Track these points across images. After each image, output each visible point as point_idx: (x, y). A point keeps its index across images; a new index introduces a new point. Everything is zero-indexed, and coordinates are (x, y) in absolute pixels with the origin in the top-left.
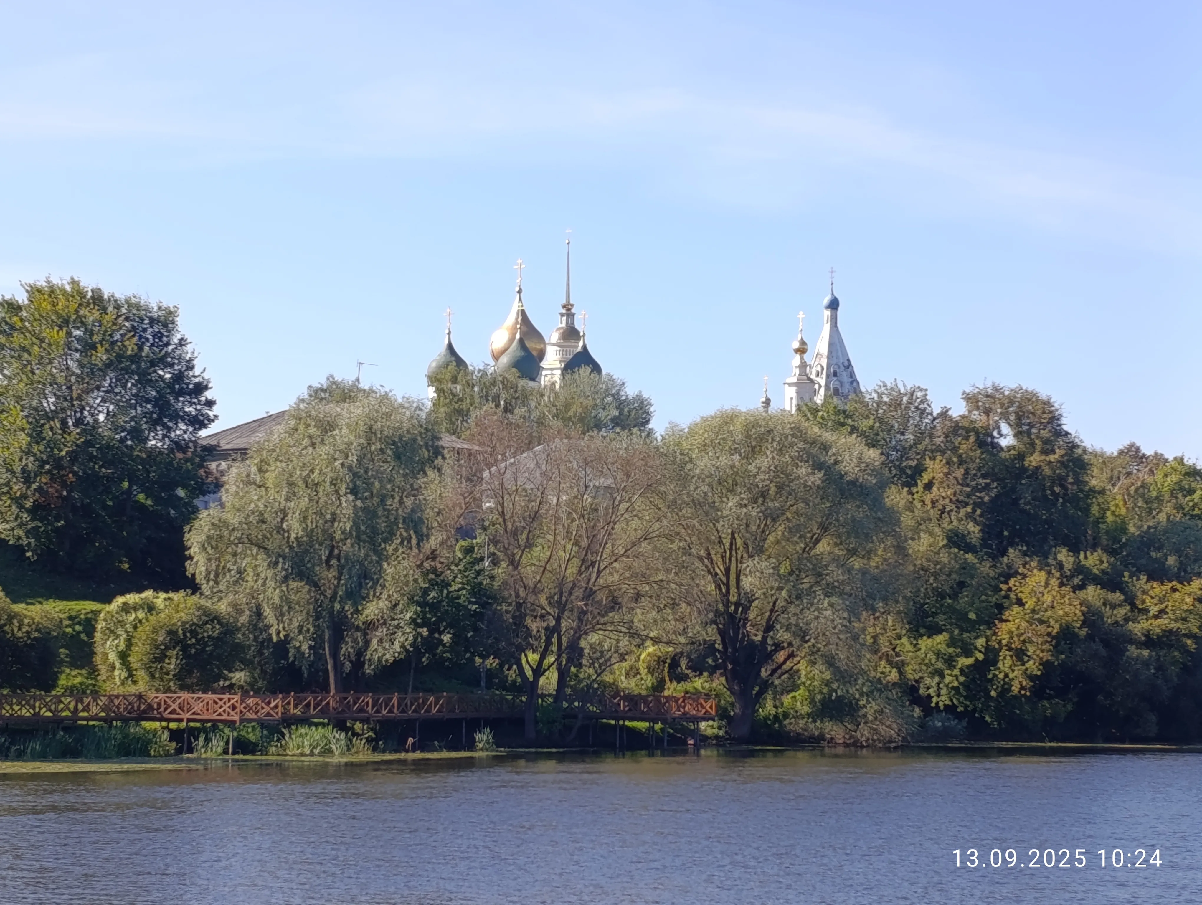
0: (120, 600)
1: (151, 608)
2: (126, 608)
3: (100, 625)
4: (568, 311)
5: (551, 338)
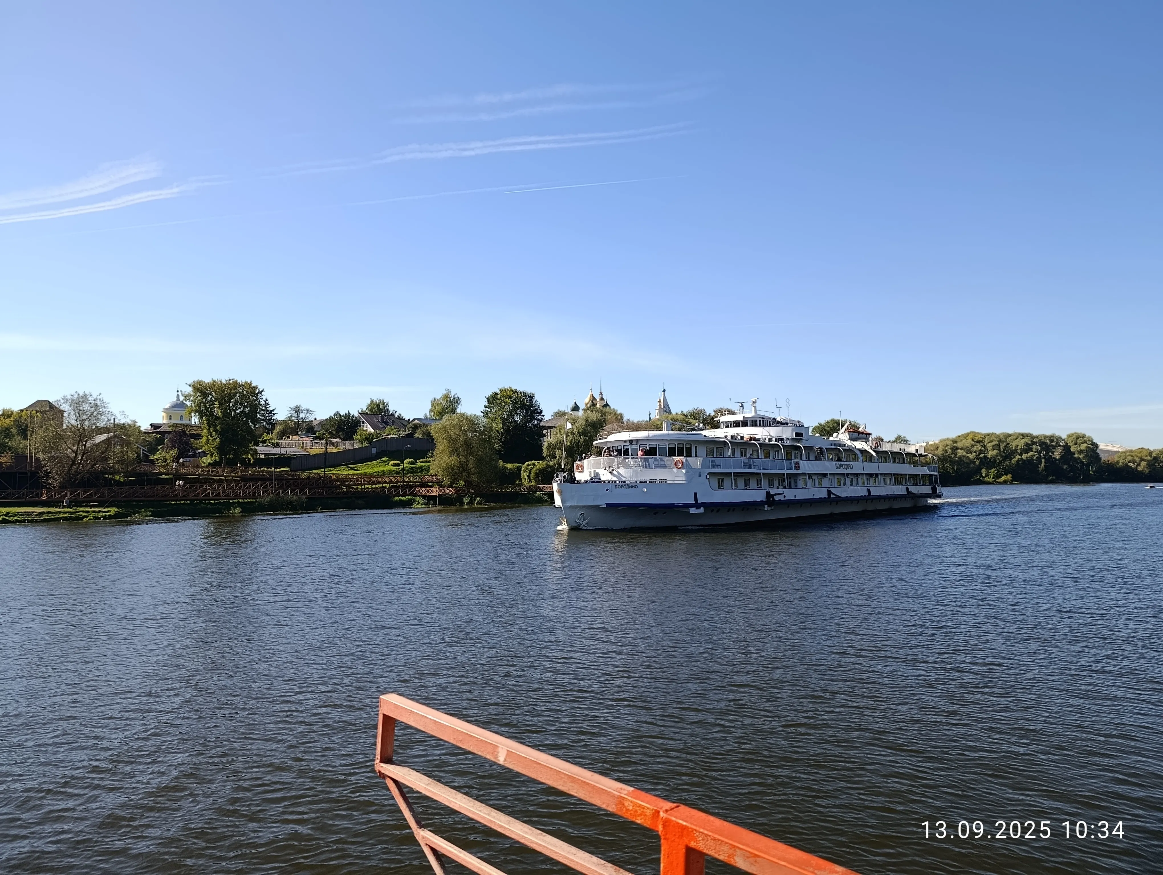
0: (527, 463)
1: (534, 465)
2: (528, 465)
3: (523, 469)
4: (601, 394)
5: (598, 400)
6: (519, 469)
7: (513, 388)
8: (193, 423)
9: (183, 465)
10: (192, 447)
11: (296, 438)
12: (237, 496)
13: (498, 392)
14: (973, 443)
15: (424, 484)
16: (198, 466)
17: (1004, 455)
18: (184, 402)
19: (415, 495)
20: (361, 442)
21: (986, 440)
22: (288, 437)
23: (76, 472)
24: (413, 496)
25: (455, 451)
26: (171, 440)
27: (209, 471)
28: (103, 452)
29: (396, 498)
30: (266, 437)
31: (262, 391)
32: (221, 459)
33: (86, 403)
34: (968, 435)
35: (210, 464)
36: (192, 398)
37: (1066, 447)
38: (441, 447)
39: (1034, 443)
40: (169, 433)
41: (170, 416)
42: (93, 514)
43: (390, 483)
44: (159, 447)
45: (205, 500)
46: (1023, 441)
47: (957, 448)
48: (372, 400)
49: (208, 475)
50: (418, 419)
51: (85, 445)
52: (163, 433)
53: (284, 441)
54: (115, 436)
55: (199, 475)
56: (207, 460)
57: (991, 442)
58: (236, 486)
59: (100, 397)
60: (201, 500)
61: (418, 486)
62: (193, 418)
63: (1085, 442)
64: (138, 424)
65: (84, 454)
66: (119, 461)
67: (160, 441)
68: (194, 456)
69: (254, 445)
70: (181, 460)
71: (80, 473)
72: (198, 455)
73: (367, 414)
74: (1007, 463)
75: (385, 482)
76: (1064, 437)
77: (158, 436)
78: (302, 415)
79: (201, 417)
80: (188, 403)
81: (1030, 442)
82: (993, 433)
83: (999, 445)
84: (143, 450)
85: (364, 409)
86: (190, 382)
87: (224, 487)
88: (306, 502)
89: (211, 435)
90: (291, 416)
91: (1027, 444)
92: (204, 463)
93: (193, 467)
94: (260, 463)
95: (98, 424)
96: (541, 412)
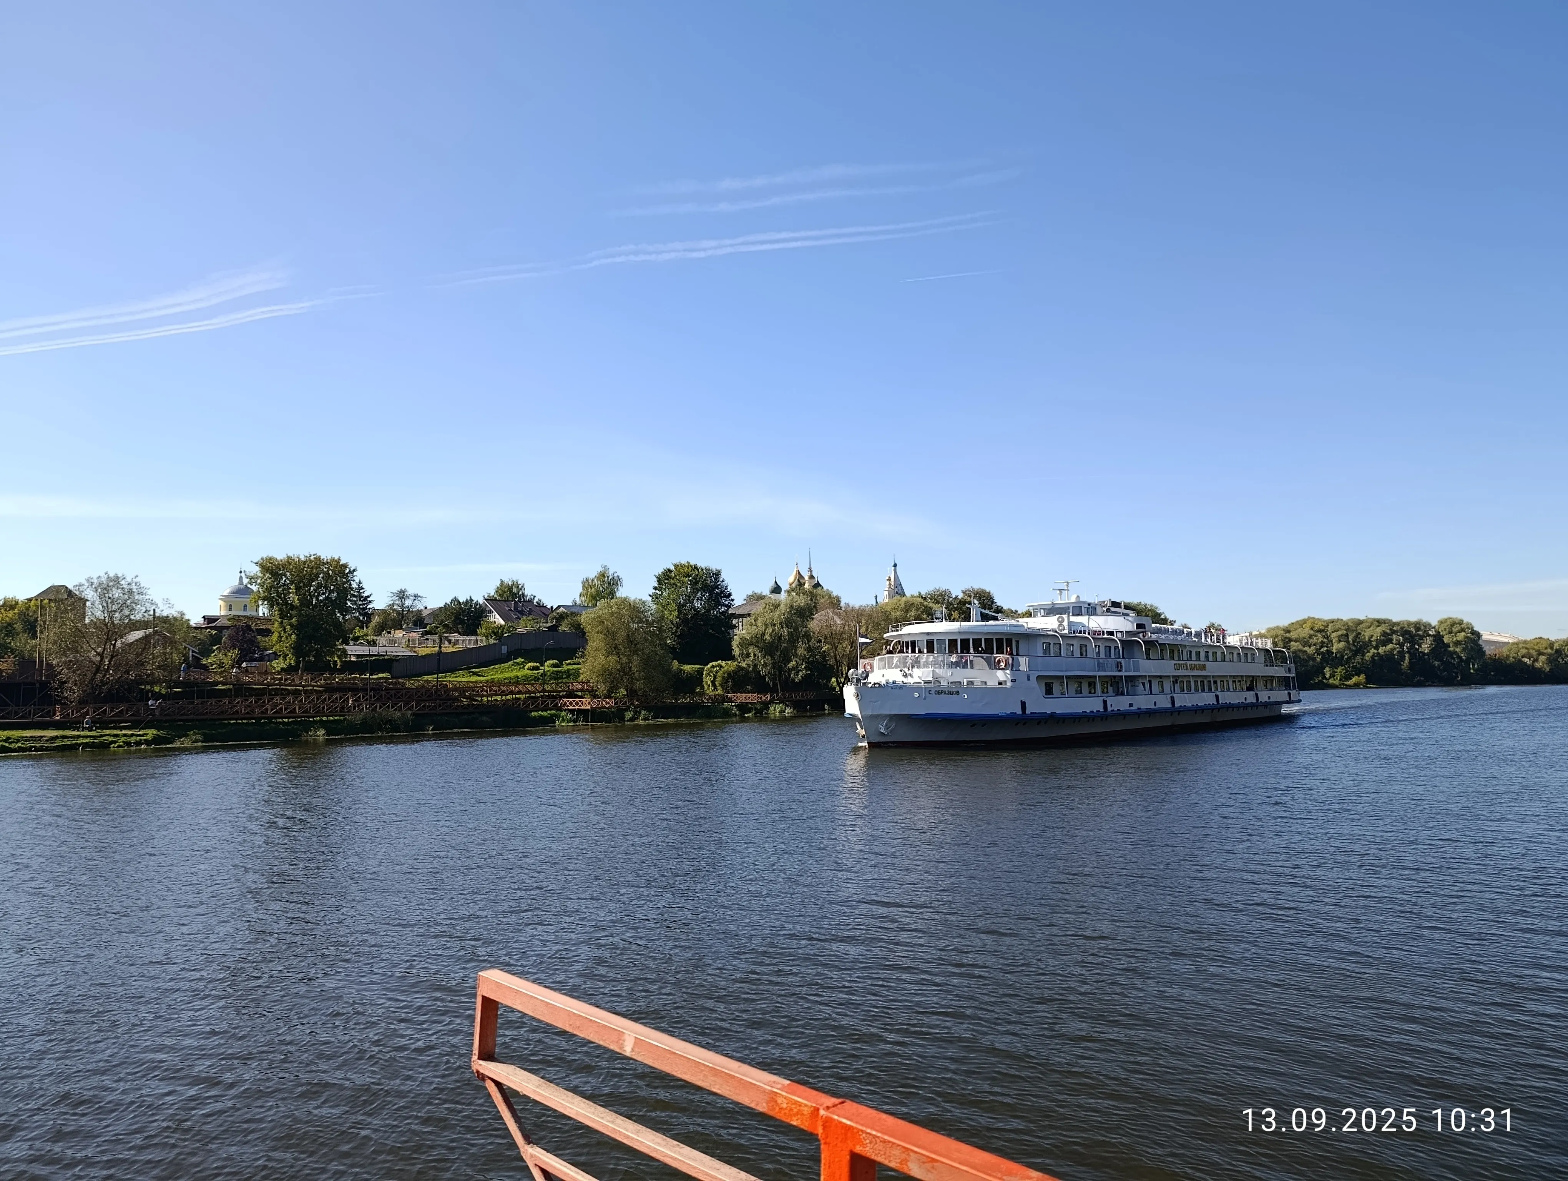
0: (711, 664)
1: (721, 667)
2: (713, 667)
3: (705, 672)
4: (810, 570)
5: (806, 578)
6: (700, 672)
7: (692, 563)
8: (261, 614)
9: (246, 671)
10: (258, 647)
11: (399, 634)
12: (319, 713)
13: (672, 568)
14: (1312, 632)
15: (571, 694)
16: (266, 673)
17: (1354, 648)
18: (249, 586)
19: (560, 709)
20: (487, 637)
21: (1330, 628)
22: (390, 633)
23: (102, 681)
24: (557, 710)
25: (613, 649)
26: (230, 638)
27: (281, 679)
28: (138, 655)
29: (534, 714)
30: (358, 632)
31: (354, 570)
32: (298, 662)
33: (118, 588)
34: (1305, 621)
35: (282, 669)
36: (259, 581)
37: (1438, 638)
38: (595, 642)
39: (1394, 632)
40: (227, 628)
41: (230, 606)
42: (123, 739)
43: (525, 693)
44: (215, 648)
45: (276, 718)
46: (1379, 630)
47: (1290, 640)
48: (502, 582)
49: (280, 684)
50: (564, 606)
51: (114, 645)
52: (220, 629)
53: (382, 639)
54: (155, 632)
55: (268, 684)
56: (279, 664)
57: (1337, 631)
58: (318, 699)
59: (137, 580)
60: (270, 718)
61: (564, 697)
62: (261, 608)
63: (1463, 630)
64: (186, 617)
65: (112, 657)
66: (159, 667)
67: (216, 640)
68: (261, 659)
69: (342, 643)
70: (244, 665)
71: (107, 683)
72: (267, 658)
73: (496, 600)
74: (1358, 658)
75: (520, 692)
76: (1434, 623)
77: (214, 632)
78: (408, 603)
79: (272, 606)
80: (254, 588)
81: (1388, 631)
82: (1338, 620)
83: (1347, 635)
84: (193, 652)
85: (492, 594)
86: (257, 559)
87: (301, 701)
88: (412, 720)
89: (285, 630)
90: (393, 604)
91: (1384, 634)
92: (274, 668)
93: (260, 674)
94: (349, 667)
95: (132, 617)
96: (730, 595)
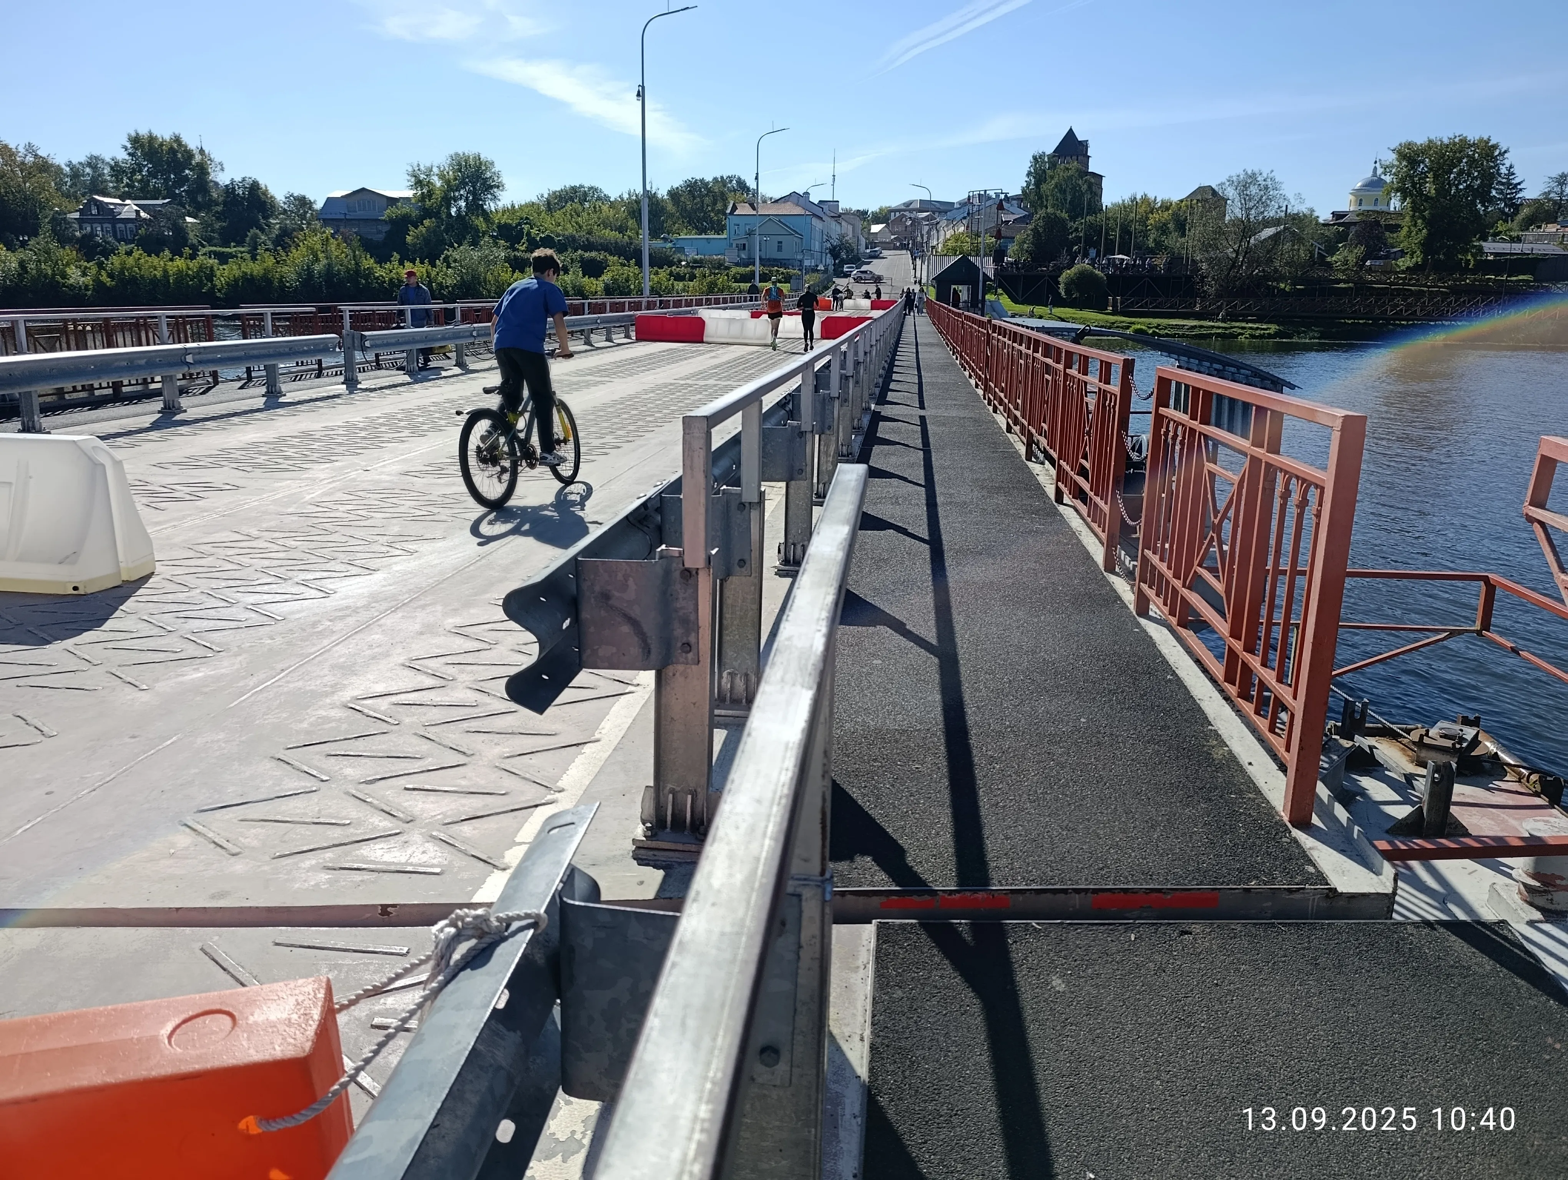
8: (1392, 209)
9: (1370, 270)
10: (1385, 245)
11: (1551, 229)
12: (1442, 317)
16: (1390, 272)
22: (1539, 227)
23: (1235, 277)
26: (1357, 235)
27: (1405, 278)
28: (1268, 252)
30: (1500, 227)
31: (1505, 152)
32: (1425, 260)
33: (1255, 184)
35: (1408, 268)
36: (1394, 170)
40: (1355, 224)
41: (1361, 200)
42: (1249, 332)
44: (1340, 245)
45: (1394, 320)
51: (1249, 242)
52: (1347, 225)
54: (1286, 229)
56: (1404, 263)
59: (1274, 175)
62: (1392, 201)
65: (1246, 253)
66: (1287, 264)
67: (1342, 237)
68: (1387, 257)
69: (1479, 239)
70: (1368, 263)
71: (1240, 279)
72: (1393, 256)
77: (1341, 229)
79: (1403, 200)
80: (1388, 179)
84: (1319, 249)
89: (1415, 225)
92: (1399, 267)
93: (1384, 273)
94: (1485, 267)
95: (1266, 214)
